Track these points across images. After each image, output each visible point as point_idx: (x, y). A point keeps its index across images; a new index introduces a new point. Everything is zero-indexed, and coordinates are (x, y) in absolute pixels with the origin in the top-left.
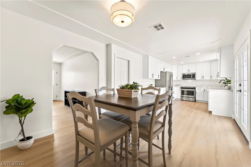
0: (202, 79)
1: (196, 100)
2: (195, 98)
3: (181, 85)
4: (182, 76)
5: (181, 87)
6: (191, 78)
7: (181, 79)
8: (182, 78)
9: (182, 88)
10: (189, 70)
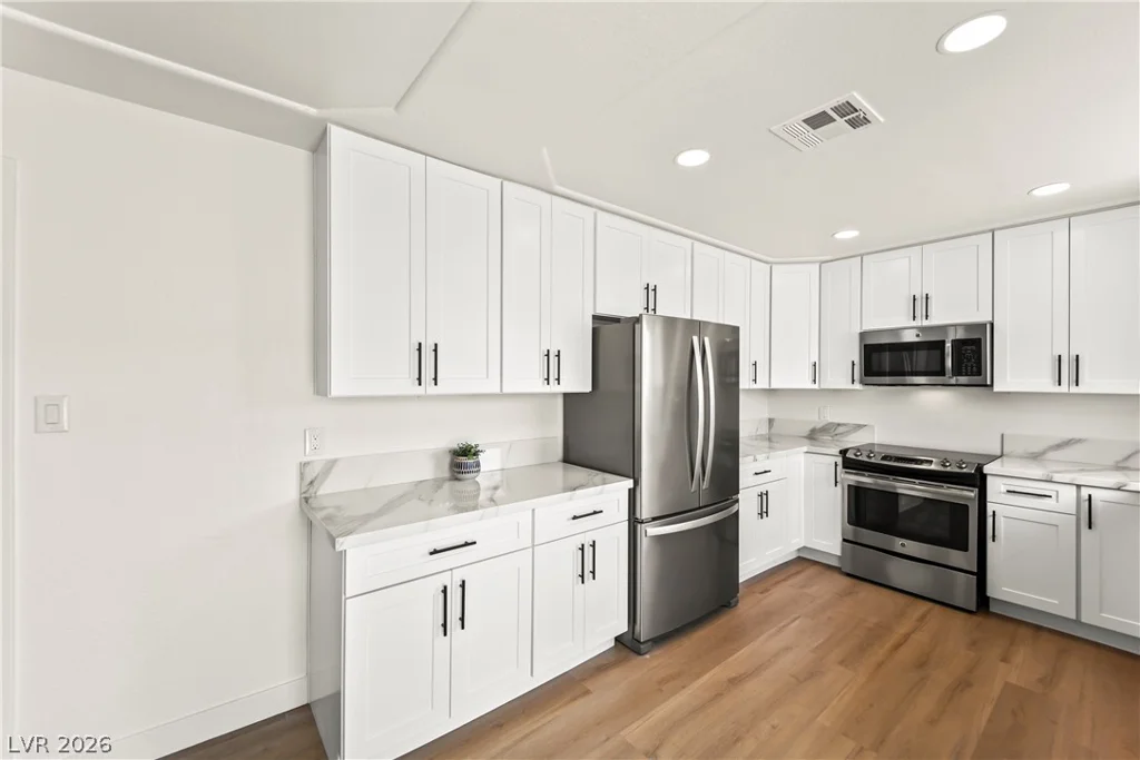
0: (1064, 389)
1: (991, 592)
2: (981, 574)
3: (860, 427)
4: (855, 354)
5: (843, 452)
6: (942, 372)
7: (845, 384)
8: (857, 376)
9: (850, 463)
10: (921, 304)
